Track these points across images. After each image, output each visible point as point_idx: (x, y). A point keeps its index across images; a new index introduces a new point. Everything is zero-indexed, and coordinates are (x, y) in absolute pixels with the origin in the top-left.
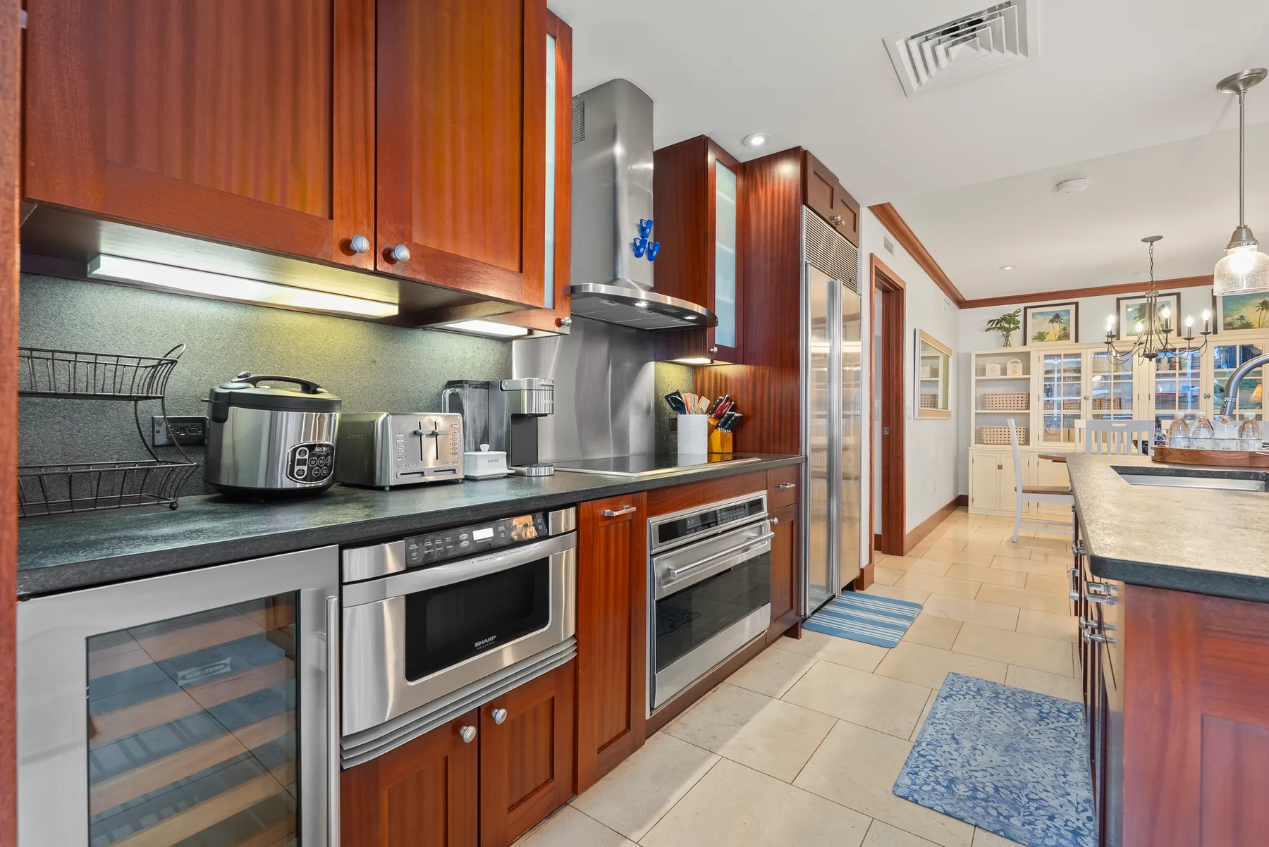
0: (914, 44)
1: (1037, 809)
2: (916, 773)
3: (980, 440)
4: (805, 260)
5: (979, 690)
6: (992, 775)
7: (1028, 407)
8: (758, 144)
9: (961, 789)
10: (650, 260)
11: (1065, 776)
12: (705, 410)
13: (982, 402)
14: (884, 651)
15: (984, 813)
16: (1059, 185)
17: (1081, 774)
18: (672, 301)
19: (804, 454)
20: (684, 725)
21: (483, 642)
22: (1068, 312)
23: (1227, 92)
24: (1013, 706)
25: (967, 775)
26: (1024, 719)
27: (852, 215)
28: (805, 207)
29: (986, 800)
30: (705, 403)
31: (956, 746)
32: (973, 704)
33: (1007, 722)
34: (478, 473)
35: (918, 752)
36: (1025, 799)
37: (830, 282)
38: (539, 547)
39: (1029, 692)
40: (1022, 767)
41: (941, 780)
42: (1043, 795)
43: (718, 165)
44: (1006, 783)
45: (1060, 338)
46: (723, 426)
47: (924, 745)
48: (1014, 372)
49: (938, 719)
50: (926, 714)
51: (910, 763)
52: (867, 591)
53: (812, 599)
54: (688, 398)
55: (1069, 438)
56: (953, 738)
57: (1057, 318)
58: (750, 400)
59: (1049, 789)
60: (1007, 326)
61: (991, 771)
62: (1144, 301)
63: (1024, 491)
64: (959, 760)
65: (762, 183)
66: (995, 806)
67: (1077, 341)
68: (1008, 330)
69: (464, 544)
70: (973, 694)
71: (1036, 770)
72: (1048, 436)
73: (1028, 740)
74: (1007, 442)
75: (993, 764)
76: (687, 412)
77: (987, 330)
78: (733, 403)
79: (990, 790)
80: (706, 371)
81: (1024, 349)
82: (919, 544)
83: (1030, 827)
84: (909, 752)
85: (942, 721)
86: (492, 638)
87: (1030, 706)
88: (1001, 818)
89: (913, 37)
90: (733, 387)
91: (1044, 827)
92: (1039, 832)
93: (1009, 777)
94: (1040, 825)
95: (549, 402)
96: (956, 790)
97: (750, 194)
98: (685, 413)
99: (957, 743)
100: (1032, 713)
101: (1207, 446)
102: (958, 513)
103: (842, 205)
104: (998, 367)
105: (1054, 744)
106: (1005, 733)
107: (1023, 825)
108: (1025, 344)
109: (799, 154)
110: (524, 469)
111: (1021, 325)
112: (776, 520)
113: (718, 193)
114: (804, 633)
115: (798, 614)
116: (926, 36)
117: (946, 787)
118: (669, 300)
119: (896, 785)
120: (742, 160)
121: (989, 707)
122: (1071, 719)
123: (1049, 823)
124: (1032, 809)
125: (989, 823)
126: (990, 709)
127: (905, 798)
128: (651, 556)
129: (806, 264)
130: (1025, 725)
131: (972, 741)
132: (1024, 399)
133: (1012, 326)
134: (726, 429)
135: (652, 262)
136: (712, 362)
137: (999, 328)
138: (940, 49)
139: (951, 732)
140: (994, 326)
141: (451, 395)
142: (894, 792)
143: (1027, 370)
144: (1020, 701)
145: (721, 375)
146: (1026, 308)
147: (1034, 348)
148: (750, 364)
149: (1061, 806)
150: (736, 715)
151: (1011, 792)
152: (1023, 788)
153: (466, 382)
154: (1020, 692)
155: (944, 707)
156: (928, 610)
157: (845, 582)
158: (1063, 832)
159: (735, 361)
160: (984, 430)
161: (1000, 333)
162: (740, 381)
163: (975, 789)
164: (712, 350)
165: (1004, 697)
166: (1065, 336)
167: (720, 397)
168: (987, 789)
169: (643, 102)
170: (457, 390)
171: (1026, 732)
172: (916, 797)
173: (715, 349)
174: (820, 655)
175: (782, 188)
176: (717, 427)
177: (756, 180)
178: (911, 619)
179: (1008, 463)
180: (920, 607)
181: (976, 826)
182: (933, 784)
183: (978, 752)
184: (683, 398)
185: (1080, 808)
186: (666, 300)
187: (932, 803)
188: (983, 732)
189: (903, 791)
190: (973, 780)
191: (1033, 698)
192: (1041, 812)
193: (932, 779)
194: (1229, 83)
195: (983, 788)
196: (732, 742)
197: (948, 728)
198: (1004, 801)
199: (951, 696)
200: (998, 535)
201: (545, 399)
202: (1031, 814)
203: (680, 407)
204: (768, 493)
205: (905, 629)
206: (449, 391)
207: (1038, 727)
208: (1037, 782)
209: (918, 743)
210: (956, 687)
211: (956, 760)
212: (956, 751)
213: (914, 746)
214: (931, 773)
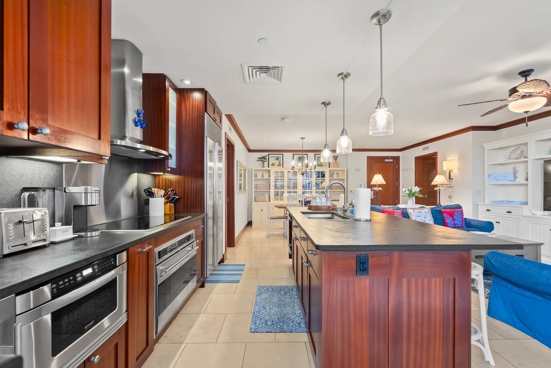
0: (250, 69)
1: (289, 321)
2: (256, 323)
3: (255, 201)
4: (206, 135)
5: (268, 290)
6: (276, 315)
7: (270, 189)
8: (187, 83)
9: (269, 323)
10: (141, 128)
11: (294, 308)
12: (162, 195)
13: (256, 187)
14: (237, 284)
15: (277, 328)
16: (283, 119)
17: (297, 307)
18: (153, 149)
19: (206, 212)
20: (166, 337)
21: (88, 326)
22: (280, 157)
23: (323, 105)
24: (278, 292)
25: (270, 318)
26: (281, 295)
27: (220, 117)
28: (206, 113)
29: (276, 324)
30: (162, 192)
31: (265, 310)
32: (267, 295)
33: (277, 297)
34: (57, 239)
35: (255, 316)
36: (286, 319)
37: (213, 143)
38: (114, 272)
39: (281, 286)
40: (283, 310)
41: (263, 322)
42: (290, 316)
43: (170, 88)
44: (280, 316)
45: (278, 166)
46: (170, 202)
47: (256, 313)
48: (266, 177)
49: (258, 303)
50: (254, 302)
51: (253, 320)
52: (225, 263)
53: (210, 270)
54: (154, 190)
55: (282, 199)
56: (264, 308)
57: (277, 159)
58: (182, 190)
59: (291, 314)
60: (263, 160)
61: (276, 314)
62: (301, 156)
63: (271, 219)
64: (267, 314)
65: (188, 98)
66: (279, 324)
67: (283, 167)
68: (264, 161)
69: (79, 279)
70: (266, 291)
71: (287, 310)
72: (276, 199)
73: (284, 301)
74: (265, 201)
75: (276, 312)
76: (155, 197)
77: (257, 161)
78: (174, 192)
79: (277, 320)
80: (161, 177)
81: (268, 169)
82: (239, 242)
83: (288, 327)
84: (252, 317)
85: (259, 303)
86: (92, 322)
87: (282, 290)
88: (281, 327)
89: (250, 67)
90: (174, 184)
91: (292, 325)
92: (291, 327)
93: (281, 314)
94: (291, 325)
95: (97, 198)
96: (267, 323)
97: (182, 102)
98: (153, 197)
99: (265, 309)
100: (283, 293)
101: (319, 204)
102: (249, 228)
103: (217, 113)
104: (261, 174)
105: (290, 300)
106: (277, 301)
107: (287, 327)
108: (269, 167)
109: (203, 91)
110: (83, 234)
111: (267, 160)
112: (198, 241)
113: (170, 100)
114: (206, 285)
115: (204, 278)
116: (254, 68)
117: (265, 324)
118: (151, 149)
119: (251, 329)
120: (179, 87)
121: (271, 294)
122: (292, 291)
123: (293, 324)
124: (288, 321)
125: (278, 330)
126: (272, 295)
127: (254, 332)
128: (155, 266)
129: (207, 136)
130: (282, 297)
131: (269, 307)
132: (269, 186)
133: (265, 160)
134: (172, 203)
135: (142, 129)
136: (164, 174)
137: (261, 161)
138: (258, 73)
139: (263, 306)
140: (259, 160)
141: (29, 196)
142: (250, 332)
143: (269, 176)
144: (279, 290)
145: (168, 180)
146: (269, 154)
147: (271, 168)
148: (183, 175)
149: (295, 318)
150: (187, 325)
151: (282, 318)
152: (285, 316)
153: (40, 188)
154: (279, 287)
155: (259, 298)
156: (247, 266)
157: (219, 261)
158: (296, 325)
159: (175, 174)
160: (257, 197)
161: (261, 162)
162: (178, 182)
163: (273, 321)
164: (168, 169)
165: (275, 290)
166: (279, 165)
167: (169, 190)
168: (276, 320)
169: (137, 54)
170: (33, 193)
171: (282, 299)
172: (257, 330)
173: (169, 169)
174: (214, 292)
175: (196, 103)
176: (167, 203)
177: (185, 97)
178: (242, 270)
179: (265, 209)
180: (244, 265)
181: (275, 332)
182: (261, 324)
183: (271, 310)
184: (153, 190)
185: (299, 316)
186: (150, 148)
187: (262, 330)
188: (271, 303)
189: (253, 330)
190: (272, 319)
191: (282, 288)
192: (290, 321)
193: (260, 323)
194: (324, 103)
195: (275, 320)
196: (189, 336)
197: (261, 305)
198: (281, 322)
199: (260, 294)
200: (263, 234)
201: (95, 197)
202: (288, 323)
203: (151, 194)
204: (195, 230)
205: (241, 275)
206: (26, 194)
207: (285, 296)
208: (288, 313)
209: (254, 313)
210: (261, 290)
211: (266, 314)
212: (265, 311)
213: (253, 314)
214: (260, 321)
